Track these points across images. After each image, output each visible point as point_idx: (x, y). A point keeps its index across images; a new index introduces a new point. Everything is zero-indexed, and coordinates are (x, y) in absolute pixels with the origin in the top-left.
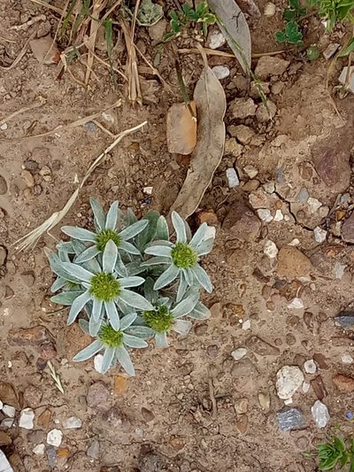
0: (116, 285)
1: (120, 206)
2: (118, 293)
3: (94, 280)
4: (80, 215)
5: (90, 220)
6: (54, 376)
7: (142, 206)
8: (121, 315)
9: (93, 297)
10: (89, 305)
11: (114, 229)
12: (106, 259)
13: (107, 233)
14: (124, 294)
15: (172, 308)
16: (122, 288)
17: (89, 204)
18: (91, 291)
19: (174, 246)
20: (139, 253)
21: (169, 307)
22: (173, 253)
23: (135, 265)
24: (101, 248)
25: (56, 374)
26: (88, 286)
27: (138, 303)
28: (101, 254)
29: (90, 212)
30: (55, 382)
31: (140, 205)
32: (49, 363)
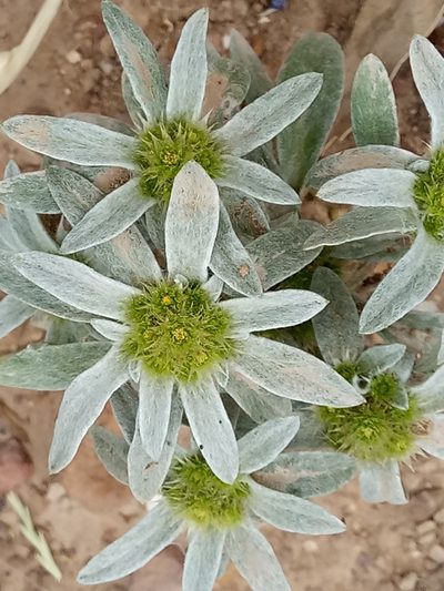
0: (219, 323)
1: (216, 26)
2: (228, 350)
3: (137, 309)
4: (74, 57)
5: (107, 68)
6: (29, 534)
7: (264, 20)
8: (243, 424)
9: (138, 373)
10: (126, 399)
11: (198, 115)
12: (178, 231)
13: (172, 130)
14: (251, 353)
15: (416, 379)
16: (244, 333)
17: (98, 19)
18: (132, 348)
19: (423, 164)
20: (293, 199)
21: (405, 375)
22: (420, 188)
23: (284, 242)
24: (155, 191)
25: (37, 528)
26: (115, 331)
27: (303, 382)
28: (159, 213)
29: (103, 46)
30: (33, 550)
31: (256, 17)
32: (12, 499)
